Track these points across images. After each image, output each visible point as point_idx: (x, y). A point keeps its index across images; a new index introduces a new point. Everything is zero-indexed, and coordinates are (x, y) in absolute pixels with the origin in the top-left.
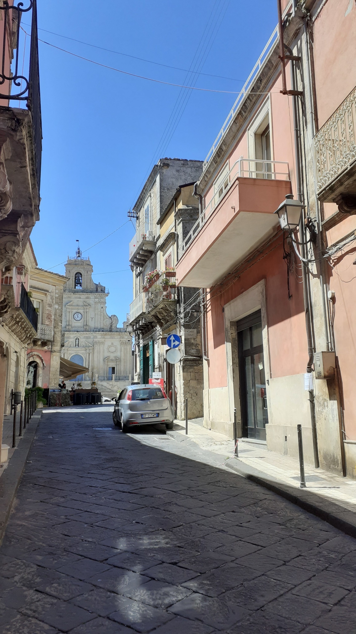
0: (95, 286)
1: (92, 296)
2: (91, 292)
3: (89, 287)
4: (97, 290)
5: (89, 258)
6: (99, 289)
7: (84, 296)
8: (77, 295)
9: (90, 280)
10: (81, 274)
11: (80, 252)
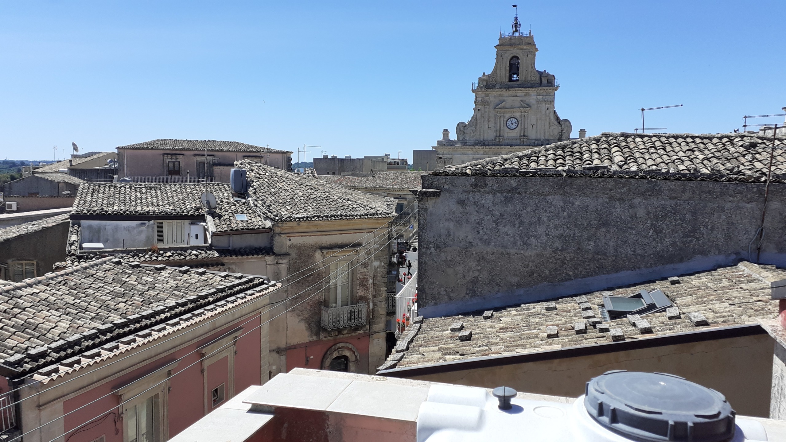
0: (538, 76)
1: (533, 92)
2: (532, 86)
3: (529, 79)
4: (541, 82)
5: (530, 33)
6: (544, 81)
7: (521, 92)
8: (512, 92)
9: (532, 67)
10: (518, 58)
11: (519, 24)
